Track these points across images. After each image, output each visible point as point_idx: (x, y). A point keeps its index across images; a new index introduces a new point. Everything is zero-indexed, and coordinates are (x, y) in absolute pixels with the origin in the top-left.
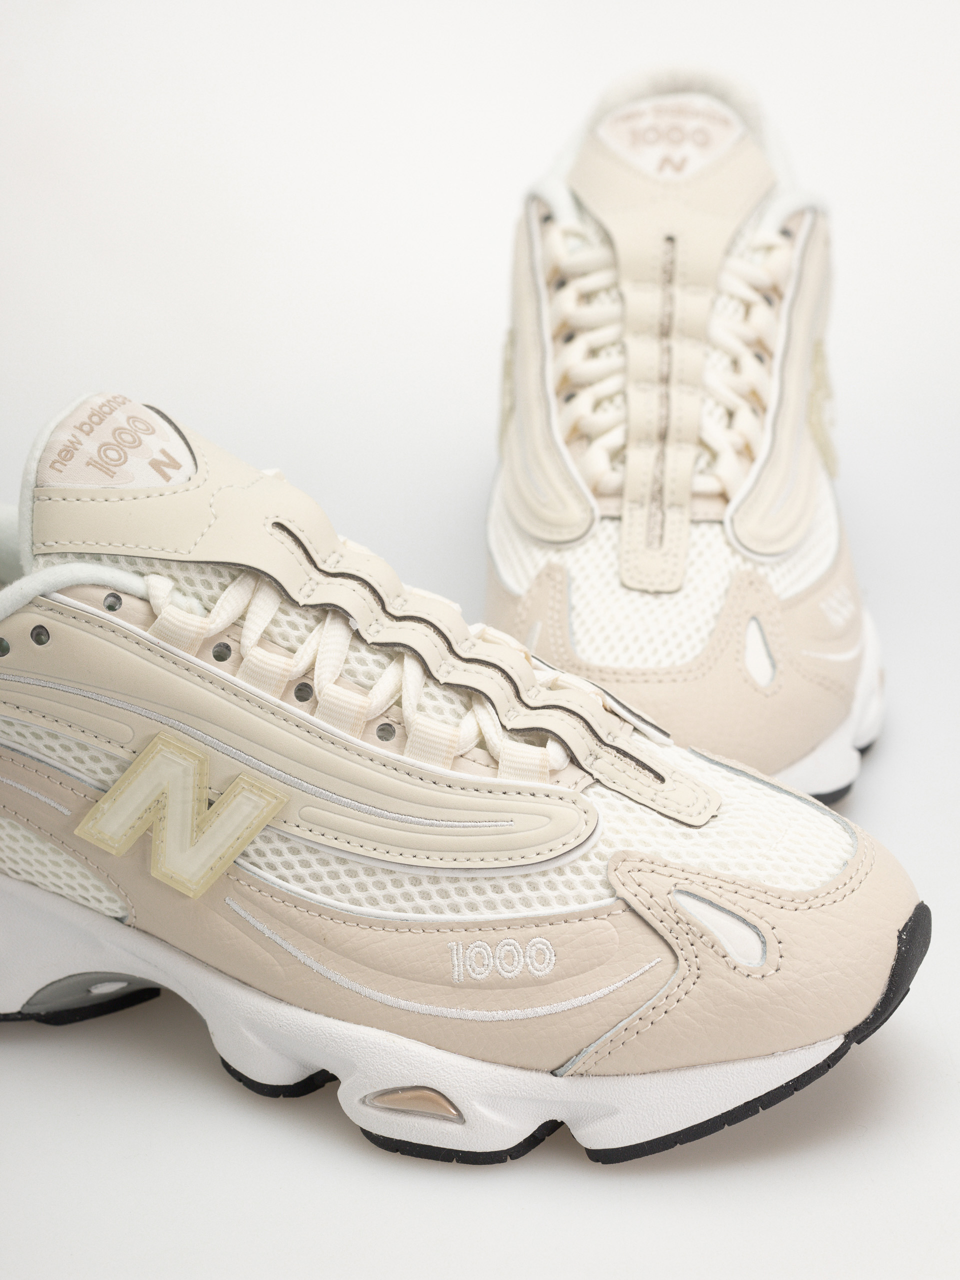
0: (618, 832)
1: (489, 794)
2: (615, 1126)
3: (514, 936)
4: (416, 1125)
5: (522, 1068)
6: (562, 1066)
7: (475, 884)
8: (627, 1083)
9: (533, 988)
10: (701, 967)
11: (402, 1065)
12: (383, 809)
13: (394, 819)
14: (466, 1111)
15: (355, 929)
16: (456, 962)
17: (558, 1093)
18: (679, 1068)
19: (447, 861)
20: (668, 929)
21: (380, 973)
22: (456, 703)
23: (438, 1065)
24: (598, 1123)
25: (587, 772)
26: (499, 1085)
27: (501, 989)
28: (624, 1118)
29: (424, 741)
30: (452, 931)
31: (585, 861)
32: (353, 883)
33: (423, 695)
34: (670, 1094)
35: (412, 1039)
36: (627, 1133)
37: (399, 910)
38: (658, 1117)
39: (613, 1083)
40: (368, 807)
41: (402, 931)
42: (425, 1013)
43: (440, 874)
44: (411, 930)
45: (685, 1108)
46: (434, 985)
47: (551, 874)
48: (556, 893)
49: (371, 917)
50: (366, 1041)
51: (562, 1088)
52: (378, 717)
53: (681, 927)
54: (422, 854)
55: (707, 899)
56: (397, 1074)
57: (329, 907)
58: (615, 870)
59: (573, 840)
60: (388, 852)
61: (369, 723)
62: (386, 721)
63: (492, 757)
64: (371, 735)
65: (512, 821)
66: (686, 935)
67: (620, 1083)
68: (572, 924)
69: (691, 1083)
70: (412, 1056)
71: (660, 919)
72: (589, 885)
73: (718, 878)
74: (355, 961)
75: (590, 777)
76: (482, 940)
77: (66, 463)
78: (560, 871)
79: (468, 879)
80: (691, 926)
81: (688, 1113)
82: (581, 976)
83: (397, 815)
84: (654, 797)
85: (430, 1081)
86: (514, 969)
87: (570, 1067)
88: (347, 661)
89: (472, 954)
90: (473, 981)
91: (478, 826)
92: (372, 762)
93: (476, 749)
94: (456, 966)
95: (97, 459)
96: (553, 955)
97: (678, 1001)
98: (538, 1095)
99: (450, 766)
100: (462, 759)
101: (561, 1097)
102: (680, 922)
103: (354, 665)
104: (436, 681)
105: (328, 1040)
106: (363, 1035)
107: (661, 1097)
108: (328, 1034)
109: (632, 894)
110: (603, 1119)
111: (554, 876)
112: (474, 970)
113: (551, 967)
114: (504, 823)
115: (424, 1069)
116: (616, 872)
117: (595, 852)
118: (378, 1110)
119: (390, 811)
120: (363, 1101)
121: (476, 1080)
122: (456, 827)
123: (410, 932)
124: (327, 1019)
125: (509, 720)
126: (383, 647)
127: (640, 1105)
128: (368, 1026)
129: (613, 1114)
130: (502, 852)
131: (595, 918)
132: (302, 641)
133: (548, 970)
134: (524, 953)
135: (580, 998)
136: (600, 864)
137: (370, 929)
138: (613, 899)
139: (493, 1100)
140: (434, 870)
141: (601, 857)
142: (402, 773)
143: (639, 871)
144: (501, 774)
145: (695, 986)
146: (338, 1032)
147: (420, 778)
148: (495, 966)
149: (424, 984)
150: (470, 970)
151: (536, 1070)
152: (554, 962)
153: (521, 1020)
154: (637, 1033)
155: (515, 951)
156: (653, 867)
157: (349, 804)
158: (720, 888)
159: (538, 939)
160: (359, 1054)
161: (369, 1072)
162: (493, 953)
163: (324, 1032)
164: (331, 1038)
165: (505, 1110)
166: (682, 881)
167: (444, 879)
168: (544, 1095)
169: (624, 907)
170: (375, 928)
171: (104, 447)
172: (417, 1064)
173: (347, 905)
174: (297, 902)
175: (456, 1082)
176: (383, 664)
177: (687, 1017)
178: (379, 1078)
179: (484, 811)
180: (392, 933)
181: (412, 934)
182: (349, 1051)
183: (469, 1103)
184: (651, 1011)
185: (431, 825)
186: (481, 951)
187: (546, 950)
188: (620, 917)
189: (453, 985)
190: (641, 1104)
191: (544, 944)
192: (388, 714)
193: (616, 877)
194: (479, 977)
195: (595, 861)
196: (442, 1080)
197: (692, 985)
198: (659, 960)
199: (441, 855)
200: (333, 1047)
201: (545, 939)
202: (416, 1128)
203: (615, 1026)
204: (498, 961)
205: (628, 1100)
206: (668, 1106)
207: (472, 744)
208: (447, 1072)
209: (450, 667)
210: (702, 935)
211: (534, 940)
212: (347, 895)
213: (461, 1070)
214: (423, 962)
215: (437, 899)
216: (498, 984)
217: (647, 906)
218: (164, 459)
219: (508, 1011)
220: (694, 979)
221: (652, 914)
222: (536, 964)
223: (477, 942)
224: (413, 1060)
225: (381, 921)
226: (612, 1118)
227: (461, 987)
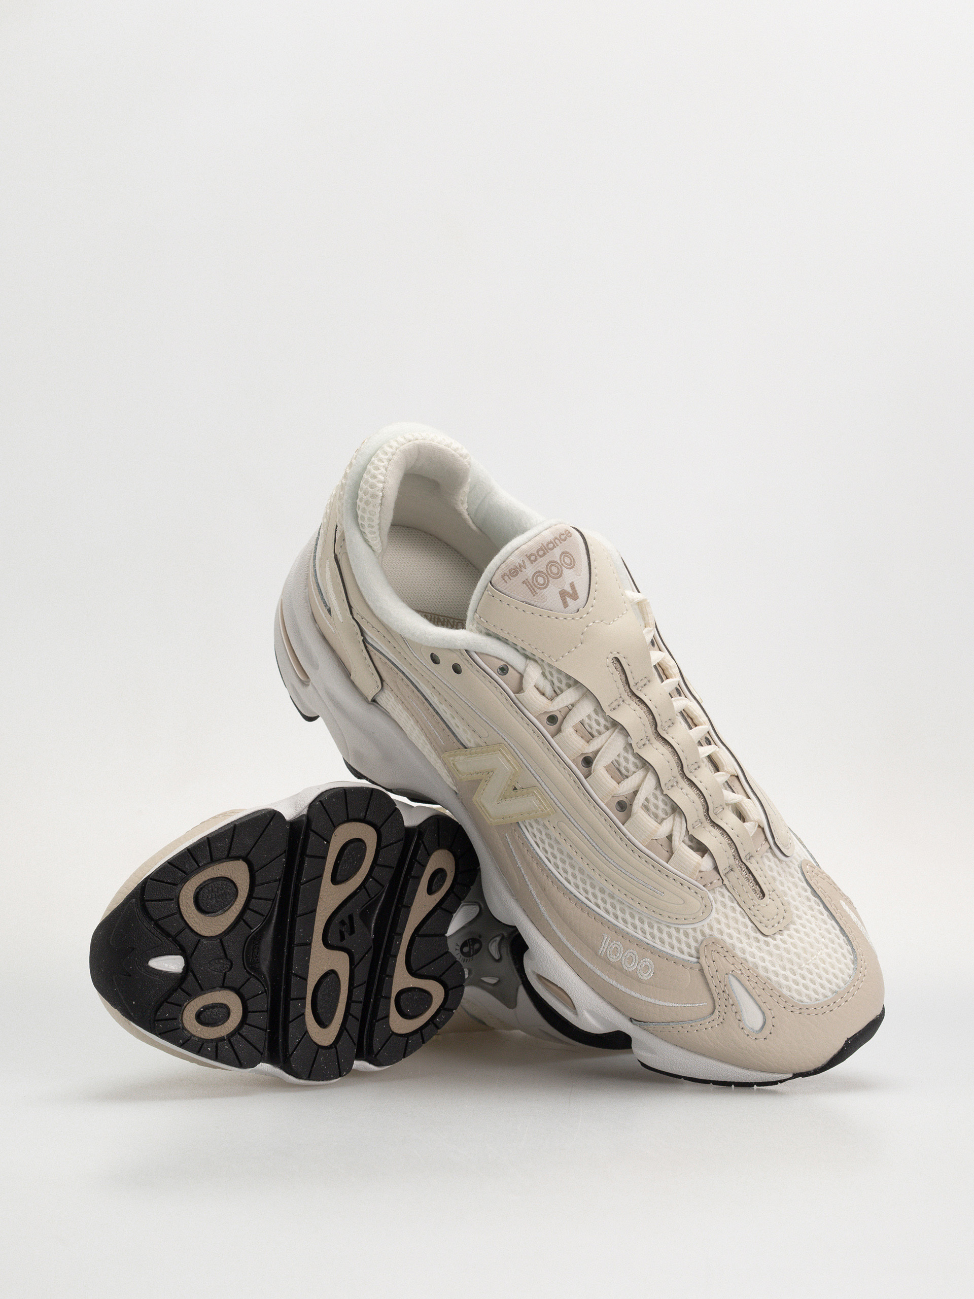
0: (719, 923)
1: (658, 872)
3: (638, 949)
7: (631, 911)
9: (635, 981)
10: (725, 1019)
14: (579, 1009)
15: (561, 895)
16: (603, 945)
20: (717, 992)
22: (667, 806)
23: (574, 985)
25: (721, 877)
27: (619, 971)
29: (637, 824)
30: (608, 928)
31: (693, 931)
32: (571, 871)
33: (651, 794)
37: (587, 899)
41: (584, 910)
44: (589, 913)
46: (588, 947)
47: (672, 929)
49: (572, 894)
52: (620, 797)
53: (724, 995)
55: (746, 986)
57: (553, 875)
59: (691, 919)
61: (614, 798)
62: (623, 801)
63: (671, 850)
65: (663, 893)
66: (725, 1000)
68: (670, 961)
70: (562, 973)
71: (715, 985)
72: (689, 946)
73: (759, 976)
75: (721, 881)
76: (621, 942)
77: (511, 577)
78: (677, 930)
80: (730, 997)
82: (662, 990)
86: (630, 966)
88: (619, 755)
89: (613, 946)
91: (645, 886)
93: (665, 841)
94: (603, 947)
95: (530, 581)
96: (653, 972)
97: (705, 1029)
99: (646, 845)
100: (655, 842)
102: (726, 992)
103: (622, 760)
104: (662, 791)
109: (708, 963)
110: (647, 1051)
111: (673, 931)
112: (610, 955)
113: (649, 977)
114: (658, 891)
116: (706, 946)
117: (701, 929)
125: (694, 828)
130: (651, 906)
131: (683, 965)
132: (600, 733)
133: (646, 978)
134: (639, 962)
135: (656, 1000)
136: (700, 937)
137: (569, 899)
138: (696, 960)
141: (702, 934)
143: (718, 953)
144: (671, 862)
145: (718, 1026)
150: (608, 953)
152: (652, 976)
155: (635, 958)
156: (727, 954)
158: (756, 982)
159: (649, 959)
162: (624, 952)
166: (738, 970)
169: (699, 968)
170: (572, 900)
171: (538, 573)
173: (562, 879)
174: (539, 861)
176: (638, 769)
179: (651, 880)
180: (579, 908)
181: (588, 916)
183: (582, 1007)
186: (618, 948)
187: (650, 968)
188: (695, 972)
189: (596, 953)
191: (651, 964)
193: (704, 950)
194: (611, 959)
195: (698, 935)
198: (704, 1005)
201: (653, 961)
204: (624, 958)
207: (664, 835)
209: (675, 783)
210: (734, 1004)
211: (647, 959)
212: (566, 875)
214: (588, 934)
215: (609, 906)
216: (617, 969)
217: (712, 975)
218: (570, 591)
219: (618, 984)
220: (719, 1022)
221: (712, 980)
222: (642, 972)
223: (618, 942)
225: (576, 899)
227: (600, 957)
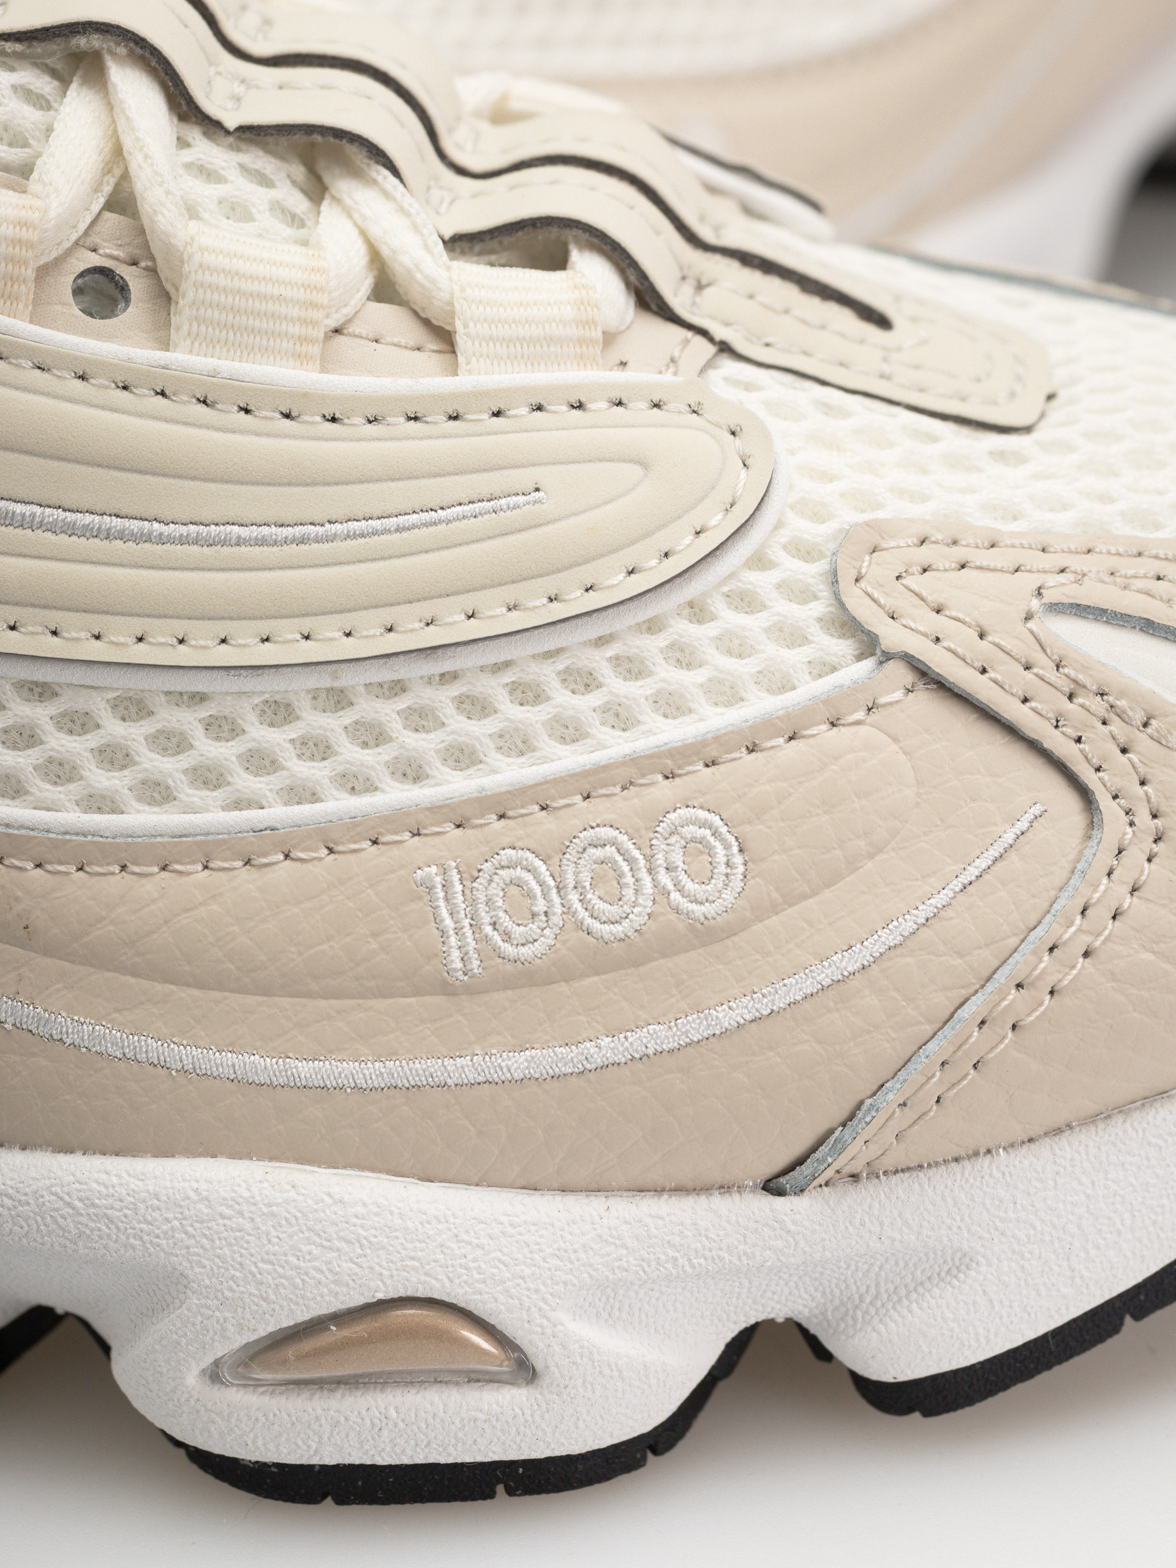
0: (828, 477)
1: (452, 423)
2: (966, 1303)
3: (609, 817)
4: (393, 1413)
5: (680, 1190)
6: (800, 1161)
7: (456, 689)
8: (991, 1176)
9: (692, 954)
10: (1164, 808)
11: (331, 1249)
12: (144, 516)
13: (183, 540)
14: (541, 1345)
15: (117, 883)
16: (448, 922)
17: (796, 1243)
18: (1123, 1109)
19: (367, 637)
20: (1048, 719)
21: (217, 995)
22: (278, 183)
23: (440, 1227)
24: (914, 1305)
25: (690, 327)
26: (624, 1252)
27: (597, 974)
28: (990, 1276)
29: (230, 299)
30: (419, 834)
31: (759, 569)
32: (86, 750)
33: (181, 172)
34: (1110, 1183)
35: (345, 1167)
36: (1001, 1318)
37: (238, 804)
38: (1082, 1255)
39: (949, 1183)
40: (97, 518)
41: (265, 860)
42: (376, 1084)
43: (349, 678)
44: (292, 855)
45: (1153, 1216)
46: (390, 1001)
47: (672, 622)
48: (700, 676)
49: (159, 839)
50: (207, 1199)
51: (806, 1223)
52: (68, 253)
53: (1082, 706)
54: (288, 629)
55: (1137, 615)
56: (318, 1276)
57: (23, 832)
58: (857, 580)
59: (720, 516)
60: (181, 641)
61: (44, 272)
62: (95, 260)
63: (426, 323)
64: (59, 308)
65: (537, 490)
66: (1103, 727)
67: (972, 1180)
68: (772, 752)
69: (1166, 1141)
70: (356, 1216)
71: (1021, 694)
72: (795, 638)
73: (1146, 553)
74: (135, 974)
75: (699, 340)
76: (518, 844)
78: (697, 611)
79: (429, 680)
80: (1111, 699)
81: (1161, 1229)
82: (827, 894)
83: (192, 528)
84: (886, 368)
85: (423, 1278)
86: (627, 909)
87: (830, 1160)
89: (495, 890)
90: (509, 967)
91: (440, 522)
92: (85, 383)
93: (374, 306)
94: (452, 932)
96: (735, 849)
97: (1114, 918)
98: (740, 1259)
99: (318, 362)
100: (340, 339)
101: (805, 1252)
102: (1080, 691)
104: (212, 126)
105: (81, 1219)
106: (195, 1185)
107: (1088, 1197)
108: (81, 1200)
109: (925, 635)
110: (929, 1291)
111: (683, 628)
112: (507, 936)
113: (737, 883)
114: (514, 498)
115: (399, 1248)
116: (863, 584)
117: (783, 540)
118: (263, 1393)
119: (169, 519)
120: (214, 1374)
121: (559, 1250)
122: (375, 533)
123: (288, 862)
124: (64, 1159)
125: (438, 213)
126: (35, 43)
127: (1032, 1232)
128: (200, 1155)
129: (954, 1271)
130: (525, 584)
131: (833, 725)
133: (728, 896)
134: (649, 859)
135: (834, 958)
136: (807, 571)
137: (164, 874)
138: (869, 663)
139: (608, 1299)
140: (329, 668)
141: (804, 551)
142: (184, 403)
143: (925, 571)
144: (468, 363)
145: (1153, 866)
146: (111, 1191)
147: (241, 409)
148: (568, 909)
149: (360, 1001)
150: (497, 938)
151: (722, 1187)
152: (741, 869)
153: (671, 1051)
154: (1014, 1027)
155: (619, 859)
156: (960, 553)
157: (37, 519)
158: (1159, 578)
159: (682, 812)
160: (192, 1241)
161: (231, 1289)
162: (557, 875)
163: (67, 1198)
164: (92, 1210)
165: (643, 1317)
166: (1052, 580)
167: (362, 689)
168: (758, 1253)
169: (907, 677)
170: (178, 867)
172: (375, 1236)
173: (74, 818)
175: (501, 1266)
176: (43, 96)
177: (1147, 956)
178: (265, 1300)
179: (449, 474)
180: (236, 872)
181: (298, 864)
182: (156, 1240)
183: (544, 1321)
184: (1046, 958)
185: (303, 540)
186: (519, 878)
187: (712, 839)
188: (902, 711)
189: (446, 988)
190: (1034, 1228)
191: (704, 824)
192: (94, 239)
193: (868, 599)
194: (526, 951)
195: (793, 567)
196: (459, 1270)
197: (1146, 865)
198: (1036, 810)
199: (347, 621)
200: (101, 1237)
201: (702, 808)
202: (391, 1425)
203: (948, 1021)
204: (573, 897)
205: (998, 1224)
206: (1109, 1218)
207: (358, 291)
208: (470, 1243)
209: (236, 84)
210: (1149, 718)
211: (672, 816)
212: (71, 787)
213: (510, 1230)
214: (348, 939)
215: (351, 753)
216: (585, 963)
217: (978, 664)
219: (629, 1034)
220: (1148, 845)
221: (996, 682)
222: (690, 886)
223: (502, 852)
224: (362, 1227)
225: (196, 843)
226: (955, 1282)
227: (473, 989)
